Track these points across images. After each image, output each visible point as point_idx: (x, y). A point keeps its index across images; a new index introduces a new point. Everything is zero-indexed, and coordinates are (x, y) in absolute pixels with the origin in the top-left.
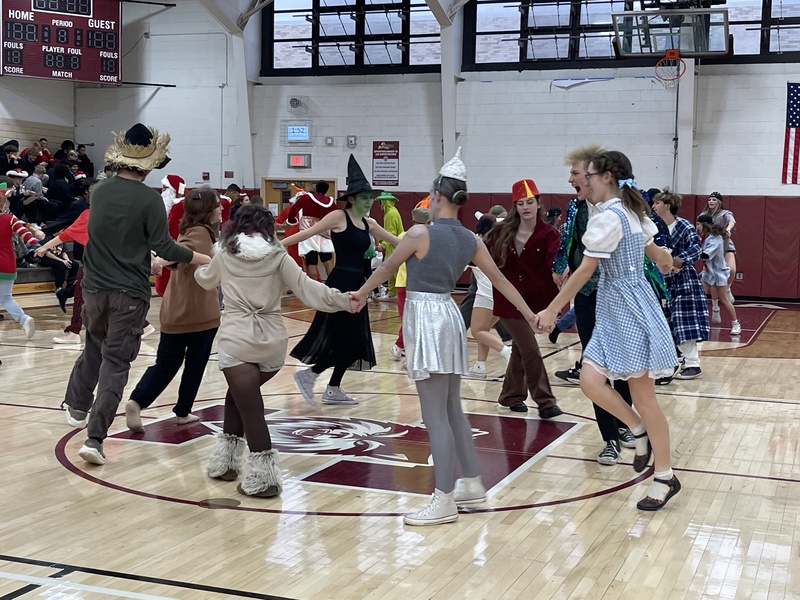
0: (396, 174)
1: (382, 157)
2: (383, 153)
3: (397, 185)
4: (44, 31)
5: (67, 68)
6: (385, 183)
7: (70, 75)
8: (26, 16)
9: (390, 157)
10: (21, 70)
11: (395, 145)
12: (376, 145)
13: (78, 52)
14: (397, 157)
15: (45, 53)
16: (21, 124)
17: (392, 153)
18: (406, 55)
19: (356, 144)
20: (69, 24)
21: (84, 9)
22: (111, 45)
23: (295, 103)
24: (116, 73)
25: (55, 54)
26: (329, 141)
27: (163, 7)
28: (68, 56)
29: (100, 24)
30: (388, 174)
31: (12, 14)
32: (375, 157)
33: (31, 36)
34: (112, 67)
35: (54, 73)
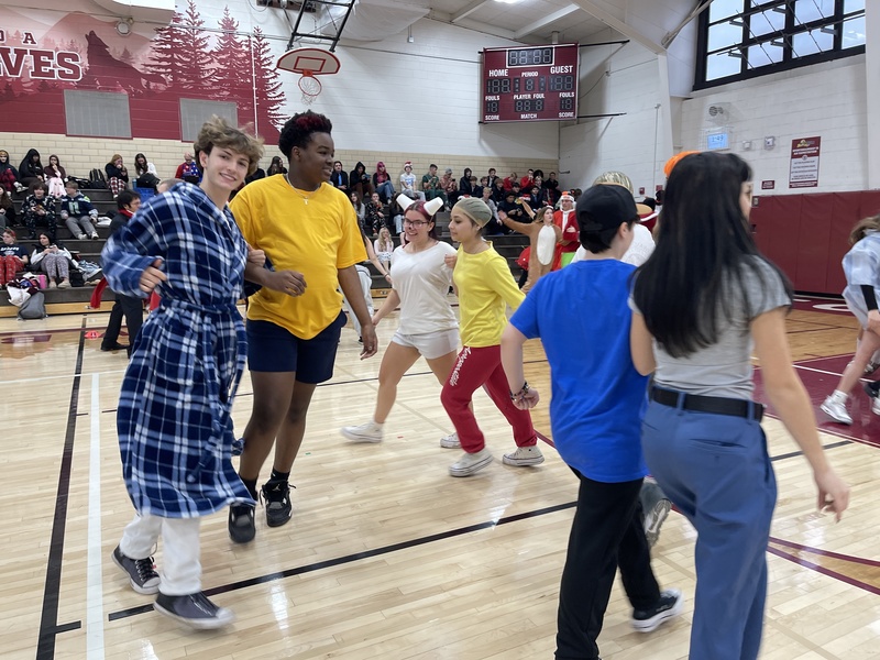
0: (815, 174)
1: (800, 156)
2: (803, 151)
3: (816, 185)
4: (515, 83)
5: (532, 110)
6: (802, 184)
7: (535, 116)
8: (503, 73)
9: (810, 155)
10: (497, 117)
11: (816, 141)
12: (796, 143)
13: (542, 96)
14: (817, 154)
15: (516, 100)
16: (505, 160)
17: (813, 150)
18: (838, 39)
19: (774, 145)
20: (536, 74)
21: (547, 59)
22: (569, 86)
23: (714, 111)
24: (572, 110)
25: (523, 101)
26: (747, 145)
27: (620, 45)
28: (533, 101)
29: (560, 70)
30: (807, 175)
31: (492, 73)
32: (793, 157)
33: (505, 89)
34: (568, 105)
35: (523, 116)
